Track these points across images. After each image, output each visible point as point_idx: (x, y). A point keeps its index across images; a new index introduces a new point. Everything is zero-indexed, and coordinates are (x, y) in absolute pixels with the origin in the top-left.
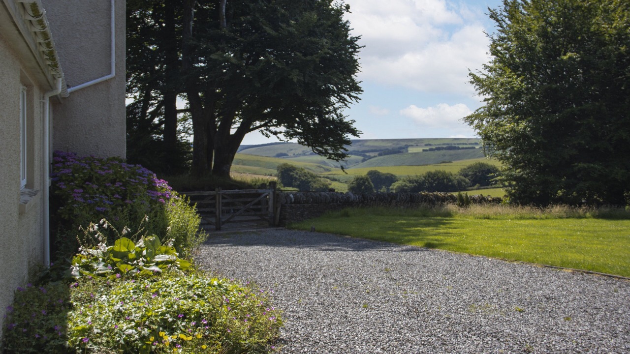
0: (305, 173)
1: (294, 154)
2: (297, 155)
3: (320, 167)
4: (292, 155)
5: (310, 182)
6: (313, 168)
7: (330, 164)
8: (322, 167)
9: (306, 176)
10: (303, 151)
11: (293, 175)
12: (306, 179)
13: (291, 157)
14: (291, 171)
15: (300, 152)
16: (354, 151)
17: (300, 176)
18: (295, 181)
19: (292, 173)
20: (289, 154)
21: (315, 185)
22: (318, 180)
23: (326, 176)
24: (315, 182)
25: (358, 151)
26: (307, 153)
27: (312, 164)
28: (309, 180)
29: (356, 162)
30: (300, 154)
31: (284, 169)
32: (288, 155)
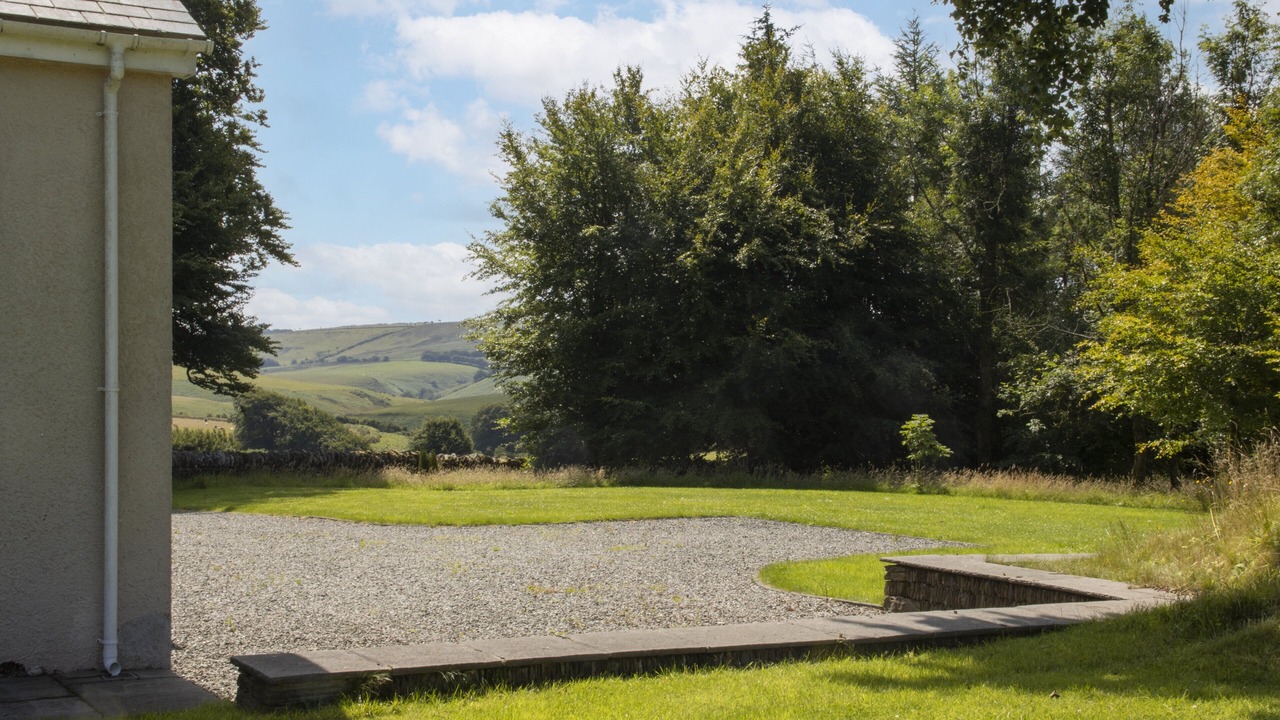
0: (306, 411)
1: (294, 362)
2: (303, 363)
3: (361, 395)
4: (288, 363)
5: (319, 435)
6: (343, 399)
7: (390, 387)
8: (367, 395)
9: (306, 419)
10: (319, 354)
11: (276, 418)
12: (308, 428)
13: (286, 370)
14: (271, 407)
15: (312, 357)
16: (454, 352)
17: (292, 421)
18: (283, 434)
19: (272, 414)
20: (281, 362)
21: (333, 444)
22: (340, 431)
23: (370, 419)
24: (332, 435)
25: (466, 353)
26: (330, 359)
27: (344, 387)
28: (318, 430)
29: (461, 382)
30: (311, 362)
31: (253, 402)
32: (278, 365)
